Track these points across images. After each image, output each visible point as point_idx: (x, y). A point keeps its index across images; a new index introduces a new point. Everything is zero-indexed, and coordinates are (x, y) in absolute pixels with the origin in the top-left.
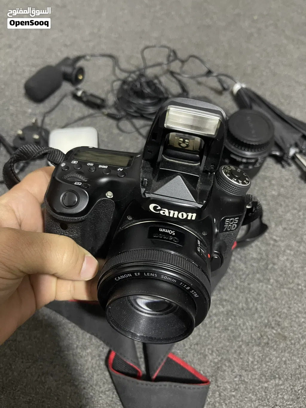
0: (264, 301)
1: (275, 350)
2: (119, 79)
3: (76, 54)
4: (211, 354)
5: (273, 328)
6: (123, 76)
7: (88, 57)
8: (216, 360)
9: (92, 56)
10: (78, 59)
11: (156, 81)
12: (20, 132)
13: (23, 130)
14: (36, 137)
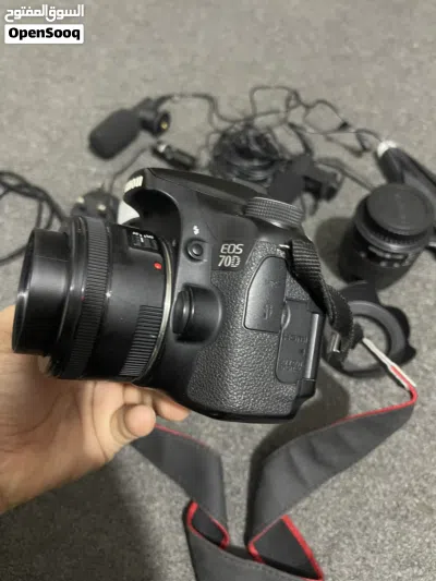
0: (406, 456)
1: (416, 526)
2: (217, 131)
3: (160, 93)
4: (325, 525)
5: (415, 496)
6: (223, 125)
7: (176, 98)
8: (331, 535)
9: (182, 96)
10: (162, 100)
11: (269, 135)
12: (81, 201)
13: (85, 197)
14: (102, 208)
